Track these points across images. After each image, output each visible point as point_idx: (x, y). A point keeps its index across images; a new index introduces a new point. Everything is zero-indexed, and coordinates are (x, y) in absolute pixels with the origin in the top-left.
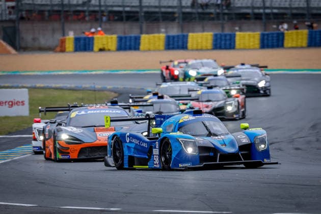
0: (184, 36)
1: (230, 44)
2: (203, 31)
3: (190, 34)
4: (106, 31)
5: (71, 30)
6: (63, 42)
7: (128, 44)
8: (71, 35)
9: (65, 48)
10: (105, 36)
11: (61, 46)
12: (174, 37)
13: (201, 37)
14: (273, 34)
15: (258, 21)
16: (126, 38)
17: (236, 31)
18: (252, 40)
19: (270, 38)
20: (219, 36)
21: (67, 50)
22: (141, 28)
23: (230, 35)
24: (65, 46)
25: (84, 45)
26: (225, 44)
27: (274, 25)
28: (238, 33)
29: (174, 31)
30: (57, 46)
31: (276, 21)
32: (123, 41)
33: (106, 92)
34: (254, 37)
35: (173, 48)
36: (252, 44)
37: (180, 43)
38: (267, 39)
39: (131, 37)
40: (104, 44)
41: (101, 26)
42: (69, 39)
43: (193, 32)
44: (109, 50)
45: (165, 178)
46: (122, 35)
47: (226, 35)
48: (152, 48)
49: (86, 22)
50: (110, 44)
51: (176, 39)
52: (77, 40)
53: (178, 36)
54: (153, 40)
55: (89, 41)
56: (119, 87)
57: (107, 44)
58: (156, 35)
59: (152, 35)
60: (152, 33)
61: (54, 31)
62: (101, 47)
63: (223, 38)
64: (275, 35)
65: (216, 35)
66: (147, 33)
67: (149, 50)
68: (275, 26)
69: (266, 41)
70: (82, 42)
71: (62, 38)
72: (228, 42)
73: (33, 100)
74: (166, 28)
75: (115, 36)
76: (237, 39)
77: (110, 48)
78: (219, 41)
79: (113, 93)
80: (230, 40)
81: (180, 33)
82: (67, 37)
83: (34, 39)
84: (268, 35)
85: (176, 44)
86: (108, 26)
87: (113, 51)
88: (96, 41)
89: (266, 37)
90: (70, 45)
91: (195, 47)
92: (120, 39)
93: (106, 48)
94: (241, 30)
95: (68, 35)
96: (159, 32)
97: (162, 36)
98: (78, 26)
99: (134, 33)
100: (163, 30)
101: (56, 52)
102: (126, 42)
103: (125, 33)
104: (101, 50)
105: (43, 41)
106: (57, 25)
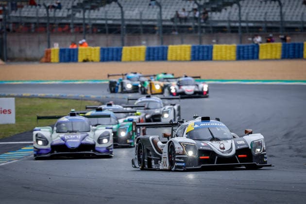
0: (163, 48)
1: (208, 56)
2: (182, 43)
3: (170, 47)
4: (90, 43)
5: (56, 42)
6: (48, 53)
7: (110, 55)
8: (56, 47)
9: (50, 59)
10: (89, 47)
11: (47, 58)
12: (154, 49)
13: (180, 49)
14: (248, 46)
15: (234, 35)
16: (108, 49)
17: (214, 43)
18: (228, 51)
19: (246, 51)
20: (197, 48)
21: (52, 61)
22: (123, 40)
23: (208, 47)
24: (50, 57)
25: (69, 56)
26: (203, 56)
27: (250, 37)
28: (215, 46)
29: (155, 43)
30: (42, 57)
31: (251, 34)
32: (106, 52)
33: (89, 101)
34: (230, 49)
35: (154, 60)
36: (228, 55)
37: (160, 54)
38: (243, 51)
39: (113, 49)
40: (88, 56)
41: (84, 38)
42: (54, 50)
43: (173, 44)
44: (92, 61)
45: (144, 183)
46: (105, 47)
47: (203, 47)
48: (133, 59)
49: (71, 34)
50: (93, 55)
51: (156, 51)
52: (62, 51)
53: (158, 48)
54: (134, 51)
55: (74, 52)
56: (102, 96)
57: (91, 55)
58: (137, 47)
59: (133, 47)
60: (134, 45)
61: (39, 43)
62: (84, 58)
63: (201, 50)
64: (250, 48)
65: (194, 47)
66: (129, 45)
67: (131, 61)
68: (250, 39)
69: (241, 53)
70: (67, 53)
71: (46, 49)
72: (205, 54)
73: (20, 109)
74: (147, 40)
75: (98, 48)
76: (214, 50)
77: (93, 58)
78: (197, 53)
79: (96, 102)
80: (208, 51)
81: (160, 46)
82: (52, 49)
83: (21, 51)
84: (243, 47)
85: (156, 55)
86: (91, 38)
87: (96, 62)
88: (80, 52)
89: (241, 49)
90: (55, 56)
91: (174, 58)
92: (103, 51)
93: (90, 59)
94: (217, 43)
95: (53, 46)
96: (140, 44)
97: (143, 48)
98: (63, 38)
99: (116, 45)
100: (144, 42)
101: (42, 62)
102: (108, 53)
103: (107, 45)
104: (85, 61)
105: (29, 53)
106: (42, 37)
